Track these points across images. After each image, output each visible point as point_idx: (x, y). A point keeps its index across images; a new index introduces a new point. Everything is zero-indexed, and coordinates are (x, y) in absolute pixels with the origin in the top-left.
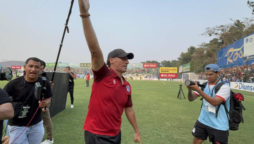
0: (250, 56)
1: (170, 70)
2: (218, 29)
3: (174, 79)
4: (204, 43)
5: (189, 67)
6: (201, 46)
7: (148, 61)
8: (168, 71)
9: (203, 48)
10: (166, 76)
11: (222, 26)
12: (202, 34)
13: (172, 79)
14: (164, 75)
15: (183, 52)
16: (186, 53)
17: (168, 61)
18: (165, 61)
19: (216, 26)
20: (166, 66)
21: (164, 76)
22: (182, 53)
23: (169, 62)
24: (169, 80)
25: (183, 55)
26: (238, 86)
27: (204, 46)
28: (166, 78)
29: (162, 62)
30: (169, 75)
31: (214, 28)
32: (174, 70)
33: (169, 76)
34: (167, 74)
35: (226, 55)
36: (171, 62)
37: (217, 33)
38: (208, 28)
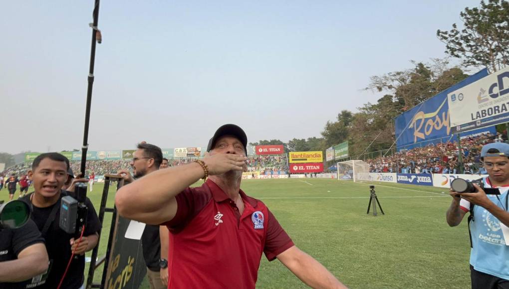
0: (462, 126)
1: (309, 156)
2: (393, 78)
3: (317, 175)
4: (369, 103)
5: (346, 149)
6: (363, 110)
7: (263, 140)
8: (306, 160)
9: (366, 112)
10: (301, 168)
11: (398, 74)
12: (367, 88)
13: (313, 175)
14: (298, 168)
15: (330, 122)
16: (336, 124)
17: (301, 139)
18: (295, 140)
19: (389, 74)
20: (298, 150)
21: (298, 170)
22: (328, 125)
23: (303, 140)
24: (309, 176)
25: (329, 127)
26: (447, 181)
27: (369, 110)
28: (303, 173)
29: (290, 141)
30: (307, 167)
31: (386, 77)
32: (317, 156)
33: (307, 169)
34: (304, 165)
35: (411, 126)
36: (306, 141)
37: (391, 86)
38: (376, 77)
